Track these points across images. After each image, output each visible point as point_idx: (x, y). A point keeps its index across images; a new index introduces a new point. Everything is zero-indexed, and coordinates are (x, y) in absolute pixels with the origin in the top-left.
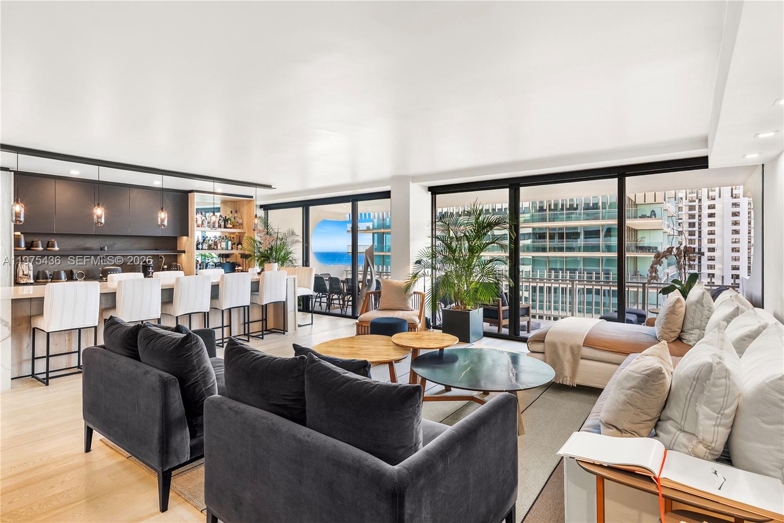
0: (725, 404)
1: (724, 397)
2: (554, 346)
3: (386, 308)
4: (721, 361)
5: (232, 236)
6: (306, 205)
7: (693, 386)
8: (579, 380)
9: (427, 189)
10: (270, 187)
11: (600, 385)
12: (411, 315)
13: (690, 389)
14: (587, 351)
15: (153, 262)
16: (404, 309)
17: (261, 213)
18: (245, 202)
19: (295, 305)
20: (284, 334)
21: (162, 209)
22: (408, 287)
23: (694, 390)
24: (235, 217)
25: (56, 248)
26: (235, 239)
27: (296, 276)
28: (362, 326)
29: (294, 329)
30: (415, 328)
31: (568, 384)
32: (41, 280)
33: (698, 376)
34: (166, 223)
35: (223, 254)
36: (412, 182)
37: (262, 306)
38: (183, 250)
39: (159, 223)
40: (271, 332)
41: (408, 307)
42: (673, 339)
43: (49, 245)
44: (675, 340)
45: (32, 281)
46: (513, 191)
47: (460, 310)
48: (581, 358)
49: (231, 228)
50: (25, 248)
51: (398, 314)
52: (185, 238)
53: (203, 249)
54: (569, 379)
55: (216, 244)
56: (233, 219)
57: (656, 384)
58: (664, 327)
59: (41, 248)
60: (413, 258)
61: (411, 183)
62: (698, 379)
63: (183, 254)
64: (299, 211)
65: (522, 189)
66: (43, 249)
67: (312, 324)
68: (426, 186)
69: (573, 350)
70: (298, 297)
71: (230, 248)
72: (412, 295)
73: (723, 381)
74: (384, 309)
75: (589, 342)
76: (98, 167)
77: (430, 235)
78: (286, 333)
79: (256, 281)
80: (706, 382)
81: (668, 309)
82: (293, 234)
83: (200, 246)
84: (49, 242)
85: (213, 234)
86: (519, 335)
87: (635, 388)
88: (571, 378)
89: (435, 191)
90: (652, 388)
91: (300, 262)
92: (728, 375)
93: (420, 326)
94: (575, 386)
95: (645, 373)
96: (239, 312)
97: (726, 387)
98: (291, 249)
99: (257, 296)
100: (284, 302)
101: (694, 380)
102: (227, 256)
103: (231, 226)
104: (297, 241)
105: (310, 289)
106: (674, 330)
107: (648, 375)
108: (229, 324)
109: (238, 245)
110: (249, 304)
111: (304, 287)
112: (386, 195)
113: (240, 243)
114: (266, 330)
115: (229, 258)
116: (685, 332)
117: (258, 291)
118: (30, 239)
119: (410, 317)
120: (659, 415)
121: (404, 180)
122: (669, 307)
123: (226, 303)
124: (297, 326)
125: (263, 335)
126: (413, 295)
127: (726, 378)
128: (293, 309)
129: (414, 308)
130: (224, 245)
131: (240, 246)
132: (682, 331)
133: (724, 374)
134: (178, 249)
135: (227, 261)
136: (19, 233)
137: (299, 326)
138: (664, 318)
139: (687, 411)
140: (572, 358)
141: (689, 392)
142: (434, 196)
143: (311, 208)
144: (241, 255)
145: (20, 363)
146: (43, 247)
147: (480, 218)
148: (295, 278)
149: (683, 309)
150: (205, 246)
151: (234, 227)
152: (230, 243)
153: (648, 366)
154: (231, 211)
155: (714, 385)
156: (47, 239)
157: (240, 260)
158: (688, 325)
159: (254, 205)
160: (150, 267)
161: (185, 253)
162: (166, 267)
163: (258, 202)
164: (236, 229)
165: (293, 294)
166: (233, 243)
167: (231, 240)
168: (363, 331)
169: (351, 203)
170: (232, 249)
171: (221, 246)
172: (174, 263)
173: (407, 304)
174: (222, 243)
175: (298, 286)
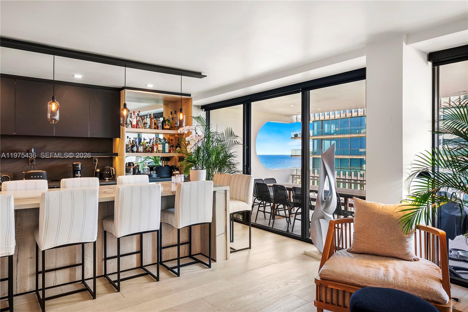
3: (366, 250)
5: (171, 138)
6: (247, 101)
15: (81, 166)
16: (401, 257)
17: (203, 114)
18: (183, 102)
19: (226, 226)
24: (173, 118)
26: (174, 141)
27: (228, 188)
28: (327, 288)
29: (224, 257)
35: (162, 157)
37: (178, 230)
38: (117, 153)
40: (194, 260)
41: (408, 254)
49: (168, 129)
52: (118, 139)
53: (139, 152)
55: (152, 148)
56: (171, 121)
61: (404, 44)
63: (117, 157)
64: (240, 108)
67: (250, 248)
68: (424, 53)
70: (231, 214)
71: (167, 150)
74: (361, 251)
79: (171, 195)
82: (231, 134)
83: (135, 149)
85: (148, 136)
89: (437, 59)
91: (240, 167)
96: (151, 237)
98: (231, 151)
99: (172, 216)
100: (210, 223)
102: (167, 159)
103: (168, 127)
104: (238, 143)
105: (247, 203)
109: (177, 147)
110: (159, 228)
111: (240, 200)
113: (178, 145)
114: (190, 256)
115: (170, 161)
117: (174, 207)
123: (123, 228)
124: (229, 250)
125: (179, 267)
128: (223, 231)
129: (418, 256)
130: (160, 147)
131: (178, 148)
134: (113, 152)
135: (167, 164)
137: (233, 251)
142: (436, 67)
143: (253, 104)
144: (179, 158)
148: (226, 191)
150: (141, 149)
152: (167, 145)
154: (171, 112)
157: (179, 164)
159: (194, 105)
160: (78, 171)
161: (118, 156)
162: (98, 170)
163: (197, 102)
164: (175, 130)
165: (224, 211)
166: (171, 145)
167: (169, 143)
168: (329, 298)
169: (301, 92)
170: (170, 152)
171: (157, 148)
172: (108, 167)
173: (408, 246)
174: (159, 145)
175: (232, 199)
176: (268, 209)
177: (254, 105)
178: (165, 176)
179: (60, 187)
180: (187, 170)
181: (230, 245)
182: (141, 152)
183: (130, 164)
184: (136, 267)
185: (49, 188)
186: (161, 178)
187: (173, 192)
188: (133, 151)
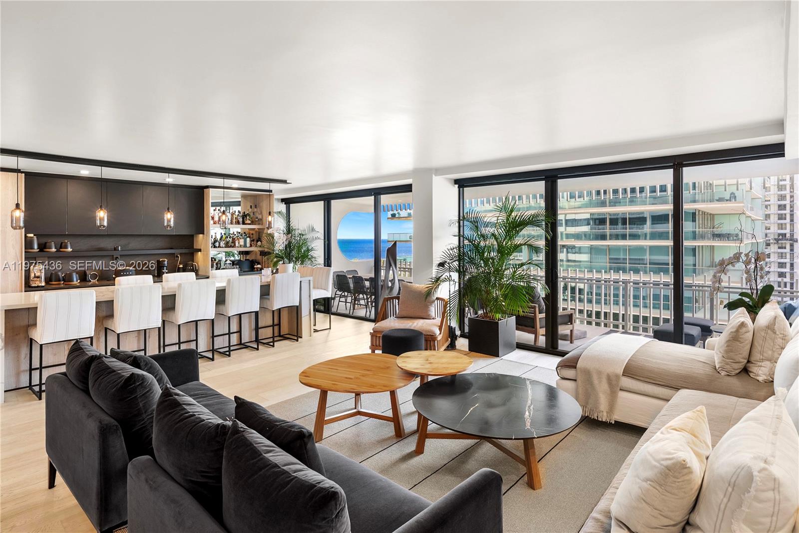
0: (773, 524)
1: (772, 516)
2: (587, 373)
3: (405, 315)
4: (766, 466)
5: (251, 232)
6: (327, 199)
7: (728, 494)
8: (618, 416)
9: (453, 182)
10: (285, 182)
11: (643, 424)
12: (431, 324)
13: (724, 496)
14: (627, 382)
15: (167, 261)
16: (425, 317)
17: (282, 207)
18: (264, 196)
19: (310, 310)
20: (297, 340)
21: (168, 209)
22: (429, 293)
23: (729, 500)
24: (254, 213)
25: (70, 249)
26: (254, 235)
27: (311, 279)
28: (376, 336)
29: (309, 334)
30: (434, 341)
31: (604, 420)
32: (54, 283)
33: (735, 482)
34: (172, 223)
35: (243, 252)
36: (436, 176)
37: (273, 311)
38: (199, 248)
39: (166, 224)
40: (284, 338)
41: (429, 315)
42: (737, 371)
43: (62, 246)
44: (740, 373)
45: (43, 284)
46: (550, 183)
47: (488, 320)
48: (621, 390)
49: (250, 224)
50: (38, 250)
51: (417, 324)
52: (201, 235)
53: (221, 247)
54: (605, 414)
55: (234, 242)
56: (252, 215)
57: (679, 480)
58: (725, 355)
59: (54, 250)
60: (437, 260)
61: (434, 176)
62: (734, 486)
63: (200, 253)
64: (321, 204)
65: (560, 182)
66: (56, 250)
67: (330, 328)
68: (451, 179)
69: (611, 380)
70: (314, 300)
71: (248, 245)
72: (434, 301)
73: (770, 494)
74: (403, 316)
75: (630, 371)
76: (100, 167)
77: (457, 234)
78: (299, 339)
79: (267, 284)
80: (744, 494)
81: (730, 334)
82: (313, 230)
83: (217, 244)
84: (62, 243)
86: (557, 348)
87: (653, 481)
88: (607, 413)
89: (462, 184)
90: (673, 485)
91: (321, 260)
92: (777, 486)
93: (439, 338)
94: (613, 423)
95: (665, 463)
96: (250, 318)
97: (775, 504)
98: (312, 245)
99: (268, 301)
100: (297, 306)
101: (729, 485)
102: (247, 253)
103: (249, 222)
104: (317, 238)
105: (327, 291)
106: (737, 360)
107: (668, 468)
108: (238, 330)
109: (257, 241)
110: (258, 310)
111: (321, 289)
112: (407, 188)
113: (259, 240)
114: (280, 336)
115: (249, 256)
116: (752, 363)
117: (269, 295)
118: (43, 241)
119: (428, 328)
120: (687, 517)
121: (426, 173)
122: (731, 332)
123: (233, 309)
124: (313, 331)
125: (273, 342)
126: (436, 302)
127: (774, 490)
128: (308, 313)
129: (436, 317)
130: (242, 242)
131: (259, 242)
132: (748, 362)
133: (771, 485)
134: (195, 247)
135: (247, 258)
136: (32, 235)
137: (316, 331)
138: (726, 345)
139: (720, 527)
140: (609, 390)
141: (722, 500)
142: (461, 189)
143: (332, 201)
144: (261, 252)
145: (18, 374)
146: (56, 248)
147: (513, 214)
148: (310, 280)
149: (750, 335)
150: (222, 244)
151: (252, 223)
152: (248, 239)
153: (669, 453)
154: (251, 206)
155: (757, 499)
156: (60, 240)
157: (259, 258)
158: (756, 356)
159: (275, 199)
160: (164, 267)
161: (201, 251)
162: (181, 266)
163: (278, 196)
164: (255, 225)
165: (308, 297)
166: (252, 239)
167: (249, 237)
168: (378, 343)
169: (373, 196)
170: (251, 246)
171: (239, 243)
172: (190, 262)
173: (429, 310)
174: (240, 240)
175: (314, 288)
176: (349, 299)
177: (334, 203)
178: (247, 270)
179: (162, 282)
180: (276, 264)
181: (313, 327)
182: (223, 247)
183: (213, 259)
184: (236, 344)
185: (154, 282)
186: (244, 272)
187: (267, 282)
188: (215, 247)
